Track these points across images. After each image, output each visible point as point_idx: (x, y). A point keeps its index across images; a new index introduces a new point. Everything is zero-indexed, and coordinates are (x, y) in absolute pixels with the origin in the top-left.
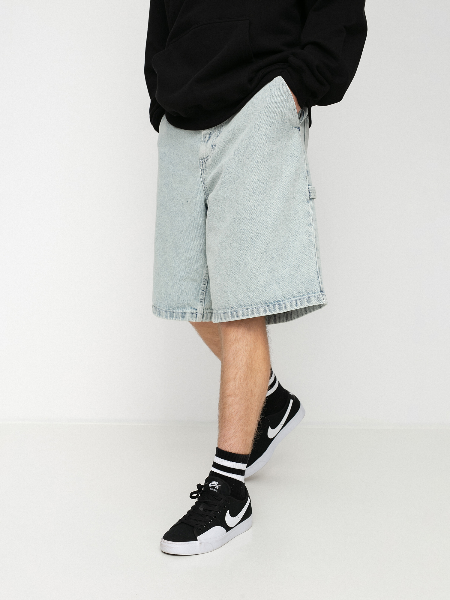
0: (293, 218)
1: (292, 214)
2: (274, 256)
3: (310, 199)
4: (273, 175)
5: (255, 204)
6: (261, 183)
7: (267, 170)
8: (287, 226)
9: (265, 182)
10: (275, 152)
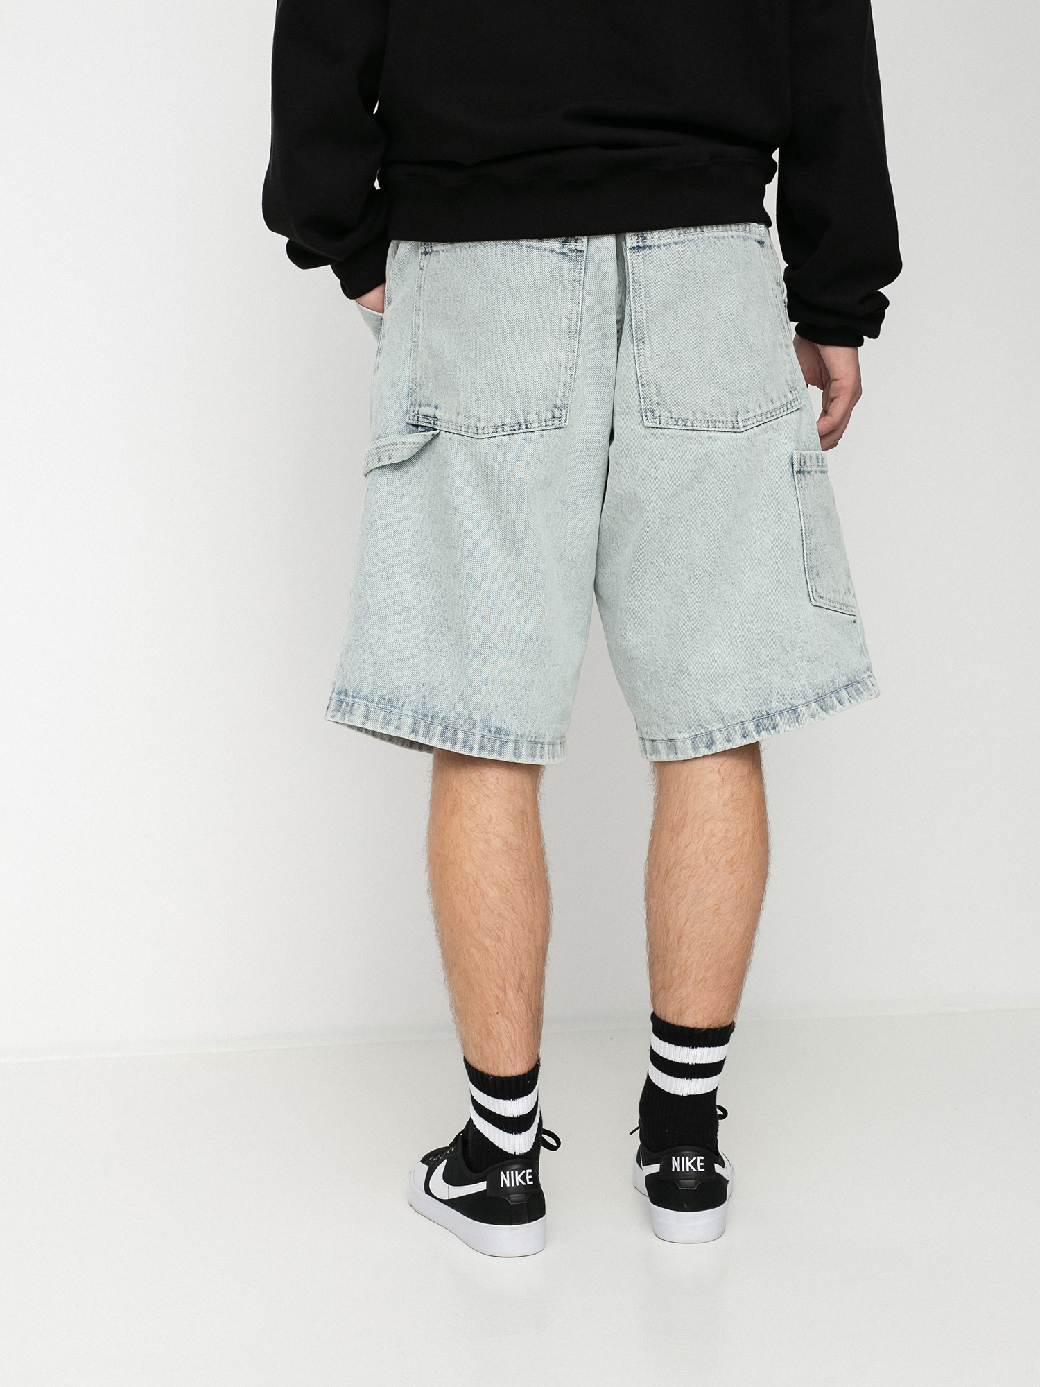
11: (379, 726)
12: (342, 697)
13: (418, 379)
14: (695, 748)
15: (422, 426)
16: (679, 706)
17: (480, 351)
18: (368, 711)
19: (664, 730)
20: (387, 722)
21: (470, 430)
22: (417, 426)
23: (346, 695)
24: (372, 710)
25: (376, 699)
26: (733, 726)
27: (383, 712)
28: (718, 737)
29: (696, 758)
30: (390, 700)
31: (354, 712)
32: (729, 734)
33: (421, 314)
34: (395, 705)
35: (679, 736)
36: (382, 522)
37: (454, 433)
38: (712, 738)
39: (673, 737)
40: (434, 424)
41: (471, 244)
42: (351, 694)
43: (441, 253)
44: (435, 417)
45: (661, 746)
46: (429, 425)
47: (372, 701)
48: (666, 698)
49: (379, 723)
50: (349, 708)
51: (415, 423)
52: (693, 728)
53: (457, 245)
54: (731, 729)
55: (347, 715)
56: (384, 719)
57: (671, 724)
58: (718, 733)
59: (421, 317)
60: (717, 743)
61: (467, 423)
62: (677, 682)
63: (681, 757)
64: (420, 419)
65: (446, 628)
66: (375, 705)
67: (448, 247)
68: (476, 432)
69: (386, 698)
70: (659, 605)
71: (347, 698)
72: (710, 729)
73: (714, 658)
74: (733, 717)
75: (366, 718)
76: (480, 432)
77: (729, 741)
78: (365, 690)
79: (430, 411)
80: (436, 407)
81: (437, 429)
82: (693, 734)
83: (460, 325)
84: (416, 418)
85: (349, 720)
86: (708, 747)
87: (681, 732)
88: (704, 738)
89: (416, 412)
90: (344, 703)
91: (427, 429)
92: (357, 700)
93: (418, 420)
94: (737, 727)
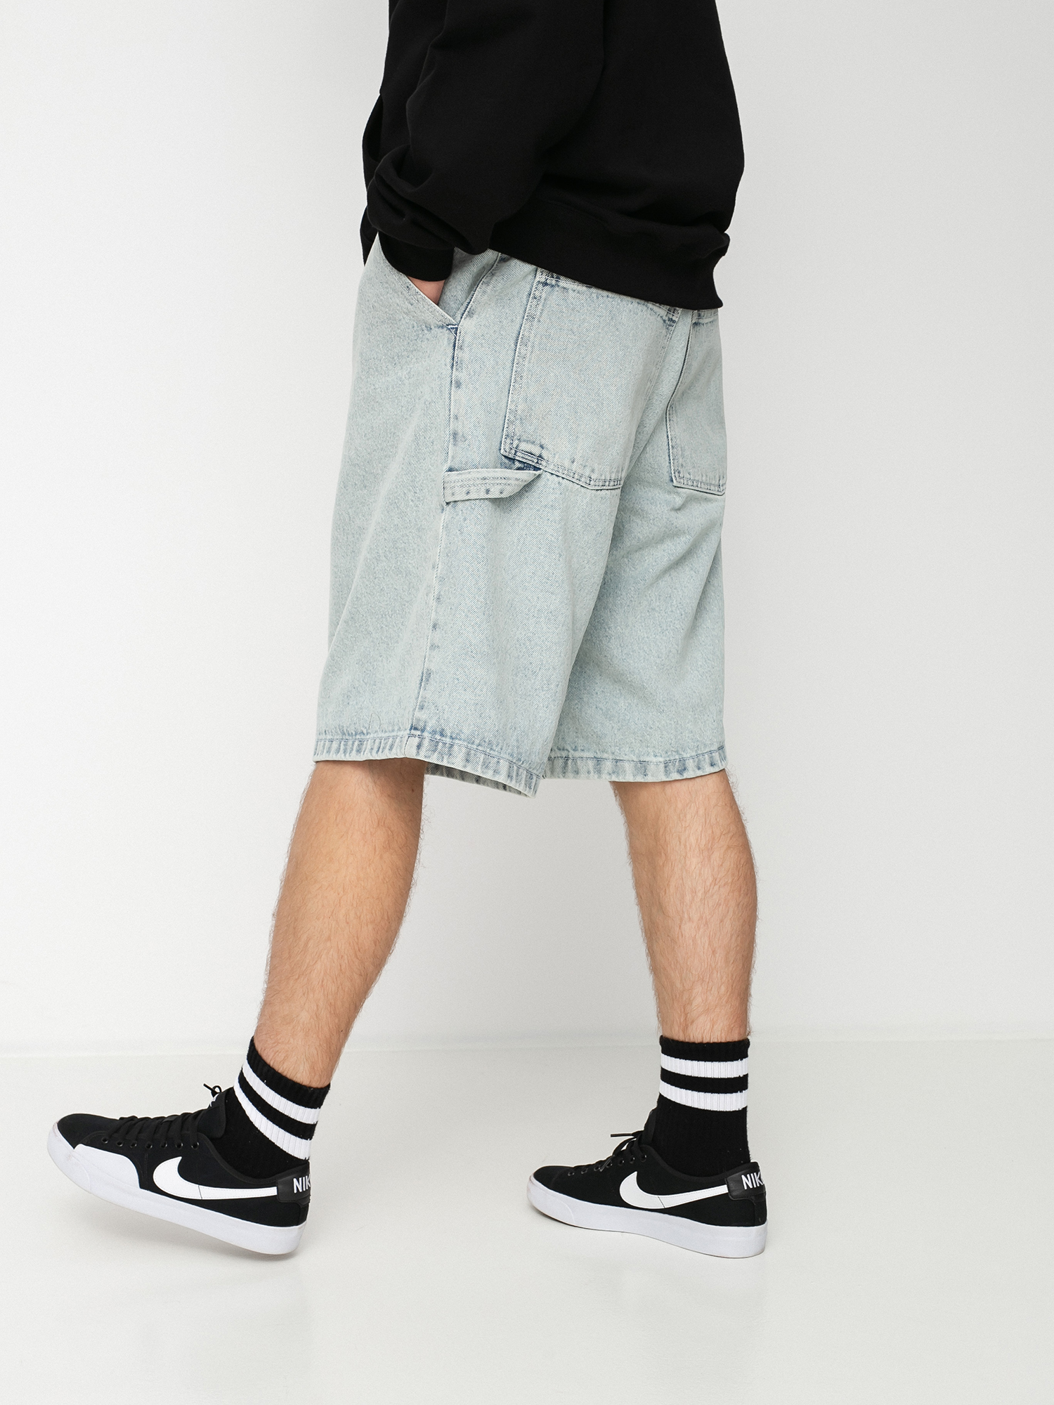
0: (415, 546)
1: (411, 537)
2: (371, 629)
3: (448, 503)
4: (376, 445)
5: (350, 511)
6: (354, 465)
7: (364, 434)
8: (399, 564)
9: (362, 464)
10: (381, 391)
11: (479, 769)
12: (438, 737)
13: (519, 412)
14: (667, 772)
15: (519, 461)
16: (661, 732)
17: (602, 404)
18: (468, 754)
19: (637, 751)
20: (486, 765)
21: (583, 479)
22: (513, 460)
23: (442, 735)
24: (472, 752)
25: (477, 742)
26: (703, 754)
27: (483, 755)
28: (690, 764)
29: (667, 781)
30: (490, 743)
31: (453, 753)
32: (699, 761)
33: (530, 344)
34: (494, 748)
35: (651, 758)
36: (484, 555)
37: (563, 478)
38: (684, 764)
39: (647, 759)
40: (537, 463)
41: (610, 294)
42: (449, 734)
43: (570, 292)
44: (540, 456)
45: (628, 767)
46: (531, 463)
47: (473, 743)
48: (651, 722)
49: (480, 766)
50: (447, 750)
51: (510, 456)
52: (669, 753)
53: (594, 290)
54: (701, 757)
55: (446, 757)
56: (484, 763)
57: (648, 747)
58: (691, 761)
59: (530, 348)
60: (690, 769)
61: (581, 472)
62: (666, 709)
63: (650, 779)
64: (518, 454)
65: (530, 672)
66: (475, 747)
67: (582, 288)
68: (588, 482)
69: (487, 740)
70: (647, 637)
71: (444, 739)
72: (685, 756)
73: (692, 689)
74: (705, 745)
75: (467, 761)
76: (592, 483)
77: (699, 769)
78: (466, 731)
79: (537, 451)
80: (542, 447)
81: (540, 469)
82: (668, 759)
83: (581, 370)
84: (513, 452)
85: (448, 762)
86: (680, 772)
87: (656, 756)
88: (677, 764)
89: (515, 446)
90: (440, 744)
91: (525, 466)
92: (457, 741)
93: (515, 454)
94: (706, 756)
